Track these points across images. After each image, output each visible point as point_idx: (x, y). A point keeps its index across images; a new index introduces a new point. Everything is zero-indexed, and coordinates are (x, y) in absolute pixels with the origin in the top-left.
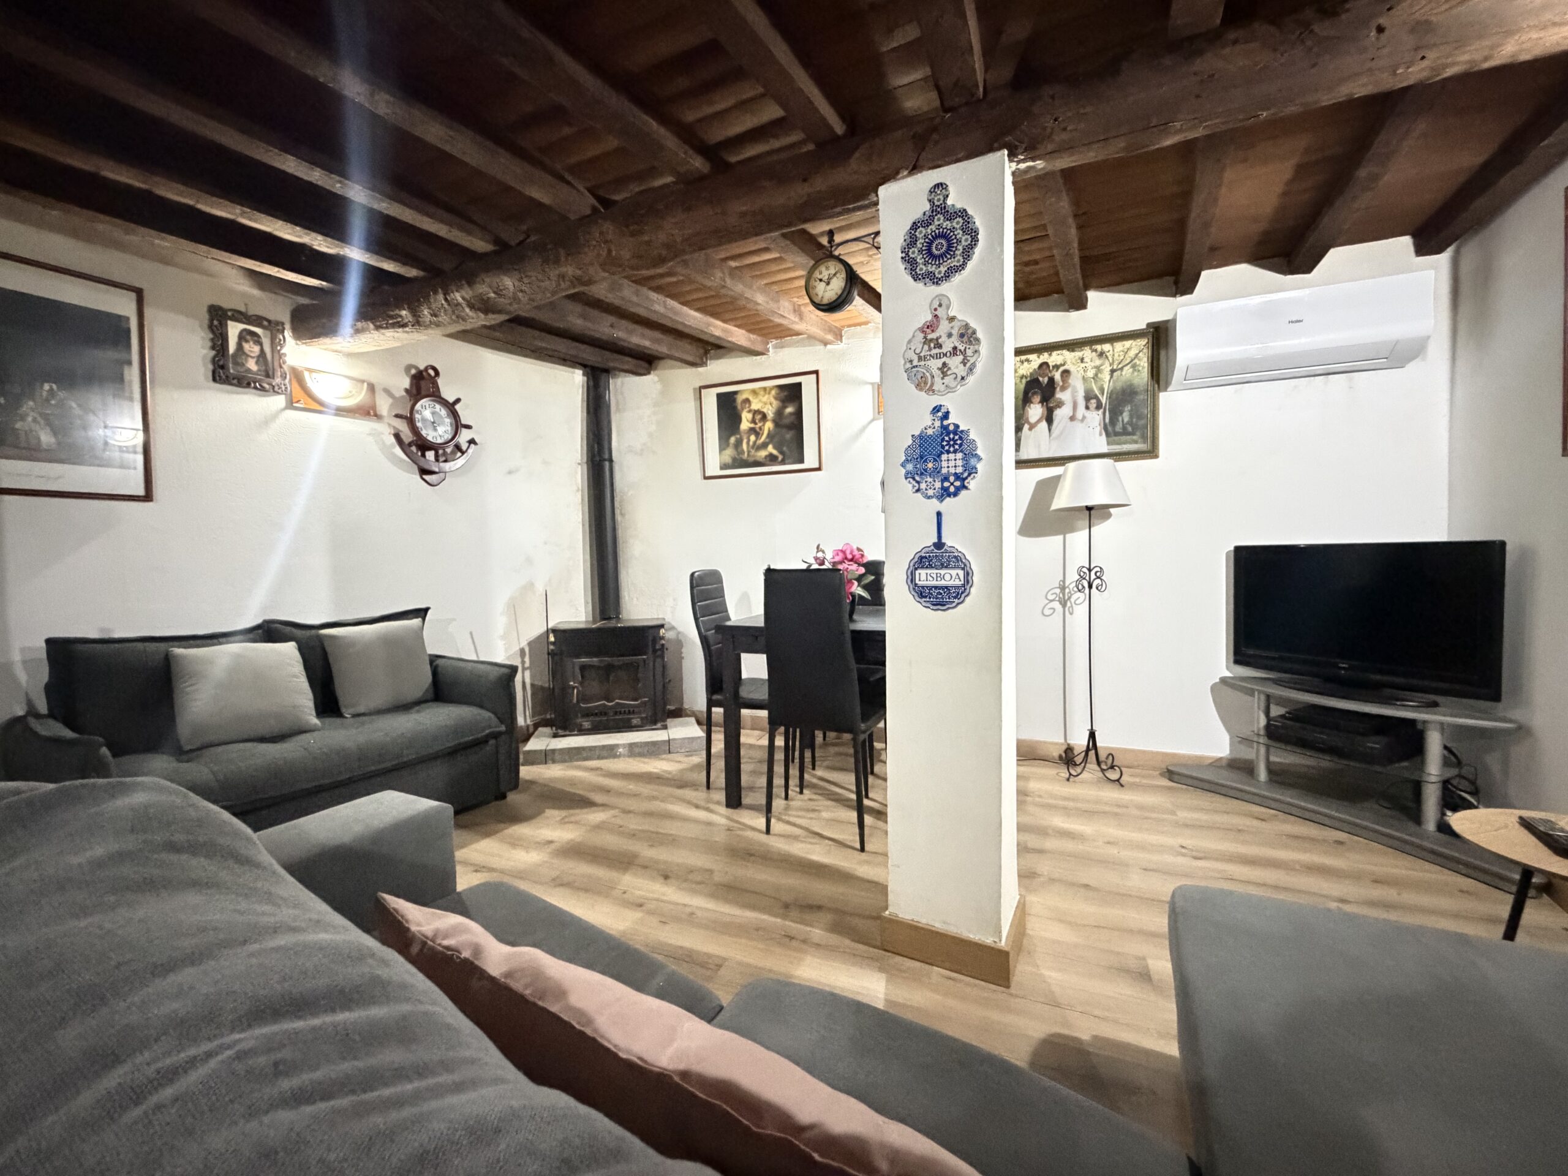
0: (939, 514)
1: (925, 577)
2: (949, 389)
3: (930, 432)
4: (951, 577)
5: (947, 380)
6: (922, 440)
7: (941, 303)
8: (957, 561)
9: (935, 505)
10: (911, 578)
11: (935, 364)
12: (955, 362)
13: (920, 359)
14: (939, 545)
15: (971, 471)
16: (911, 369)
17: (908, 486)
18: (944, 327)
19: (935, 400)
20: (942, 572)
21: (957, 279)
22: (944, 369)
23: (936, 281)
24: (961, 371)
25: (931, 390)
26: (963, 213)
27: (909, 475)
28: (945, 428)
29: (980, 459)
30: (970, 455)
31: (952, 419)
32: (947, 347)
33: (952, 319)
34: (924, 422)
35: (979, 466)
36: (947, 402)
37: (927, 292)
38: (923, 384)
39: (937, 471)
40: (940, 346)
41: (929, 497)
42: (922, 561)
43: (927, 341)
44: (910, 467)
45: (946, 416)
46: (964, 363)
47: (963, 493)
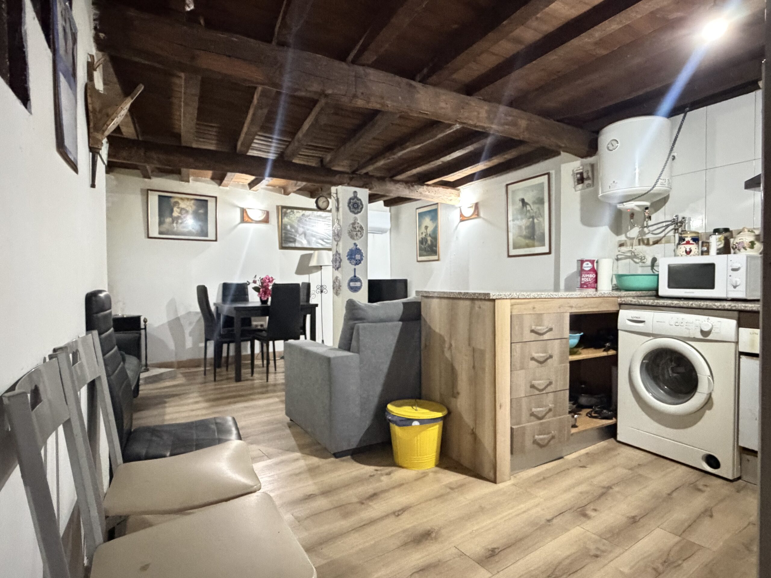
0: (355, 269)
1: (352, 284)
2: (358, 239)
3: (353, 249)
4: (358, 284)
5: (358, 237)
6: (351, 251)
7: (356, 219)
8: (358, 280)
9: (353, 267)
10: (349, 284)
11: (355, 233)
12: (359, 233)
13: (352, 231)
14: (355, 276)
15: (362, 259)
16: (349, 233)
17: (348, 262)
18: (356, 225)
19: (354, 242)
20: (356, 283)
21: (359, 214)
22: (357, 234)
23: (355, 213)
24: (360, 236)
25: (354, 239)
26: (360, 200)
27: (348, 259)
28: (357, 248)
29: (363, 256)
30: (362, 255)
31: (358, 247)
32: (357, 229)
33: (358, 223)
34: (352, 246)
35: (364, 258)
36: (356, 242)
37: (353, 215)
38: (352, 237)
39: (354, 259)
40: (356, 229)
41: (353, 265)
42: (351, 280)
43: (353, 227)
44: (349, 257)
45: (357, 246)
46: (361, 234)
47: (360, 264)
